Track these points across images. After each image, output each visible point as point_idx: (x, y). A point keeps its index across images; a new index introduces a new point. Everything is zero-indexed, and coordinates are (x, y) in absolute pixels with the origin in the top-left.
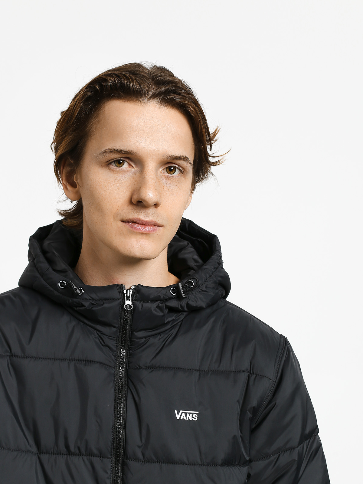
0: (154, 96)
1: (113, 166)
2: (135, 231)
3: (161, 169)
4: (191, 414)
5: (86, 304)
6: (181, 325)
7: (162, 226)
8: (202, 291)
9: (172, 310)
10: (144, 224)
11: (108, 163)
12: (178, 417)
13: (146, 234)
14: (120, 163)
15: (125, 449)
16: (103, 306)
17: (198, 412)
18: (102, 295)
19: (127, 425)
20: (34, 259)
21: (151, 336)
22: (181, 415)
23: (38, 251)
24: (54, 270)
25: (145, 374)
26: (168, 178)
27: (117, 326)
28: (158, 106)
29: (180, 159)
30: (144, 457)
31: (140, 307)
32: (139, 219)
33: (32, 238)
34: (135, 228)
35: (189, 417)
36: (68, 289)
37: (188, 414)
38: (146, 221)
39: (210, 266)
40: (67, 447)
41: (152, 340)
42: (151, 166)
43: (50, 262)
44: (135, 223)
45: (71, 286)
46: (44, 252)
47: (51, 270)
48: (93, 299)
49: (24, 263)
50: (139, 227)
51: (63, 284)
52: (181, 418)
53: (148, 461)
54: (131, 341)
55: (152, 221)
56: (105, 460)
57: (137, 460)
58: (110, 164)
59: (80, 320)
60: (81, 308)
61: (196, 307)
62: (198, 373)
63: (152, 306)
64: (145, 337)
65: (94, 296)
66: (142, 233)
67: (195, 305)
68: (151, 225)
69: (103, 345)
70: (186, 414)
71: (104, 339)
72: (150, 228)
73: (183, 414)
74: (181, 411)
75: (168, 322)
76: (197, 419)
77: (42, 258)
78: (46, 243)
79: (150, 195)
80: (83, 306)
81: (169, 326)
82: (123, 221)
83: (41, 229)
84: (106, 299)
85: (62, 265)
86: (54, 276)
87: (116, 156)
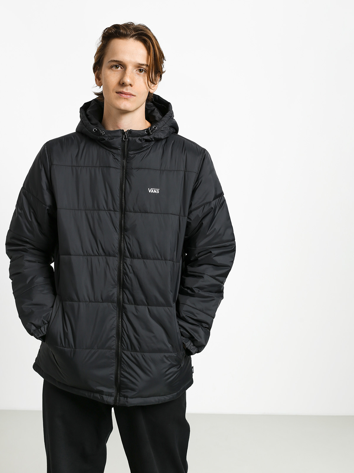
0: (132, 36)
1: (114, 68)
2: (121, 97)
3: (135, 70)
4: (156, 190)
5: (106, 139)
6: (152, 148)
7: (135, 96)
8: (161, 131)
9: (147, 141)
10: (125, 94)
11: (111, 67)
12: (150, 192)
13: (127, 99)
14: (117, 67)
15: (125, 207)
16: (114, 139)
17: (159, 189)
18: (113, 134)
19: (126, 196)
20: (82, 119)
21: (137, 153)
22: (151, 191)
23: (84, 115)
24: (91, 124)
25: (134, 171)
26: (139, 74)
27: (120, 149)
28: (134, 41)
29: (143, 65)
30: (134, 210)
31: (131, 140)
32: (123, 91)
33: (81, 108)
34: (121, 96)
35: (155, 191)
36: (97, 132)
37: (154, 190)
38: (126, 92)
39: (165, 119)
40: (98, 207)
41: (137, 155)
42: (130, 69)
43: (89, 120)
44: (122, 93)
45: (99, 130)
46: (87, 115)
47: (90, 124)
48: (109, 136)
49: (78, 120)
50: (124, 95)
51: (95, 130)
52: (151, 192)
53: (135, 212)
54: (127, 156)
55: (129, 93)
56: (116, 212)
57: (131, 212)
58: (113, 67)
59: (104, 148)
60: (104, 141)
61: (158, 138)
62: (160, 171)
63: (137, 139)
64: (134, 154)
65: (109, 135)
66: (125, 98)
67: (157, 137)
68: (129, 95)
69: (114, 159)
70: (153, 190)
71: (115, 156)
72: (129, 96)
73: (152, 190)
74: (151, 189)
75: (145, 147)
76: (159, 192)
77: (86, 118)
78: (88, 111)
79: (128, 80)
80: (105, 140)
81: (145, 149)
82: (116, 93)
83: (85, 104)
84: (115, 136)
85: (95, 121)
86: (92, 126)
87: (115, 63)
